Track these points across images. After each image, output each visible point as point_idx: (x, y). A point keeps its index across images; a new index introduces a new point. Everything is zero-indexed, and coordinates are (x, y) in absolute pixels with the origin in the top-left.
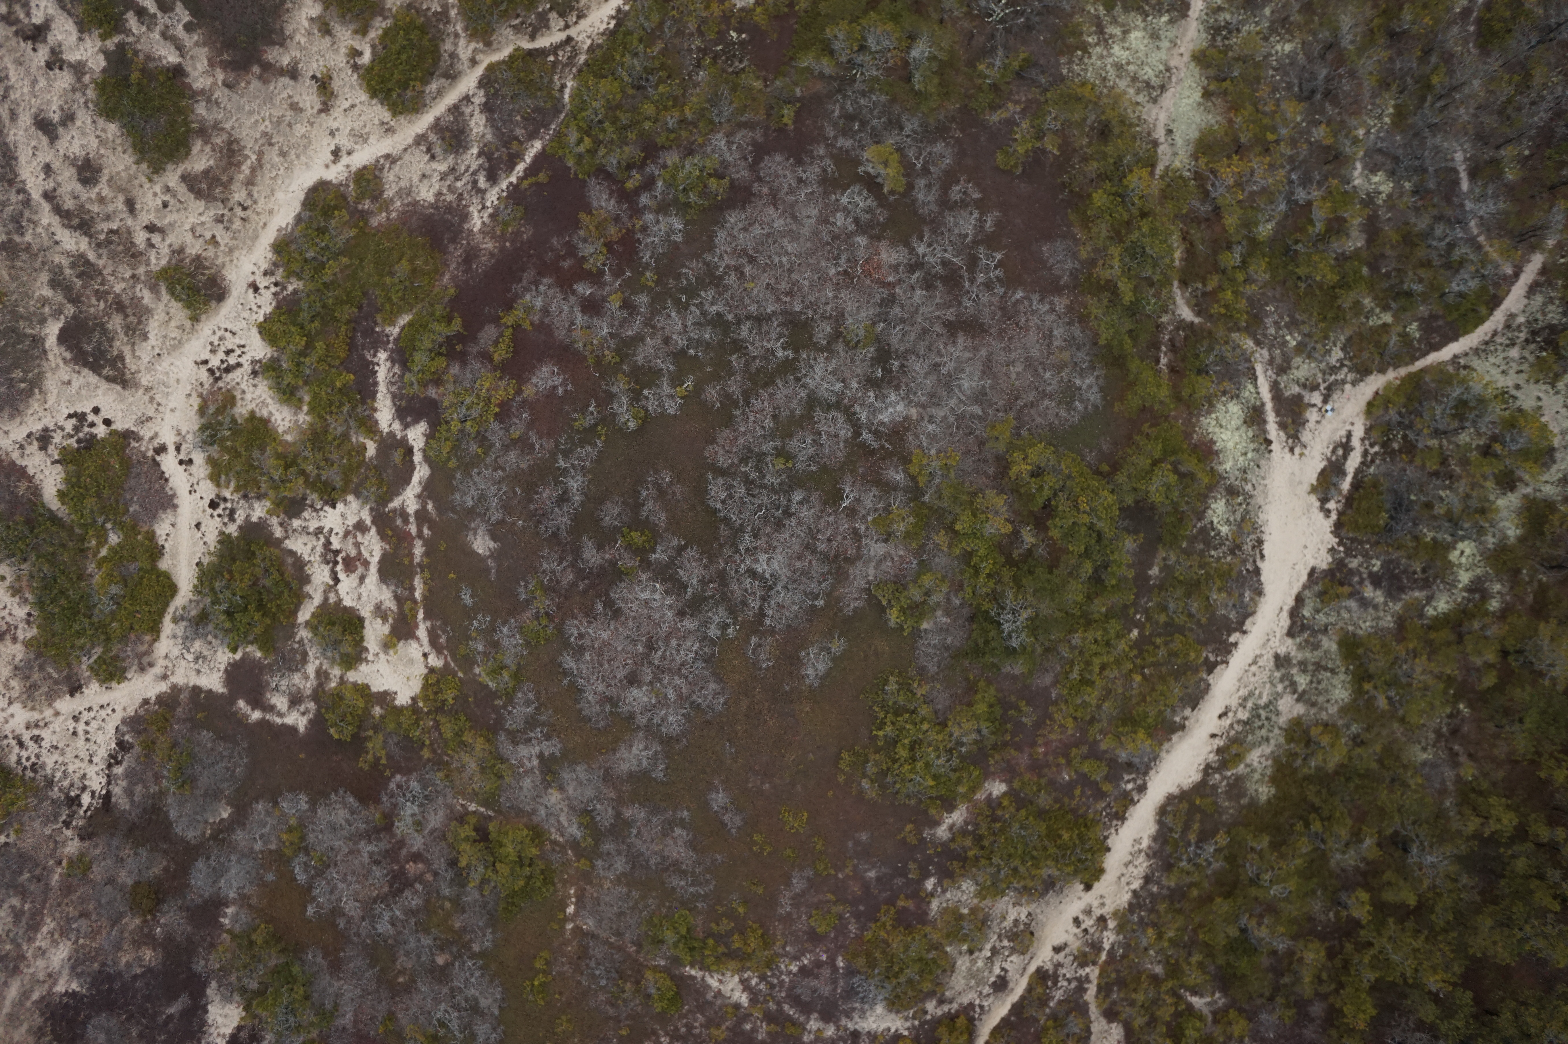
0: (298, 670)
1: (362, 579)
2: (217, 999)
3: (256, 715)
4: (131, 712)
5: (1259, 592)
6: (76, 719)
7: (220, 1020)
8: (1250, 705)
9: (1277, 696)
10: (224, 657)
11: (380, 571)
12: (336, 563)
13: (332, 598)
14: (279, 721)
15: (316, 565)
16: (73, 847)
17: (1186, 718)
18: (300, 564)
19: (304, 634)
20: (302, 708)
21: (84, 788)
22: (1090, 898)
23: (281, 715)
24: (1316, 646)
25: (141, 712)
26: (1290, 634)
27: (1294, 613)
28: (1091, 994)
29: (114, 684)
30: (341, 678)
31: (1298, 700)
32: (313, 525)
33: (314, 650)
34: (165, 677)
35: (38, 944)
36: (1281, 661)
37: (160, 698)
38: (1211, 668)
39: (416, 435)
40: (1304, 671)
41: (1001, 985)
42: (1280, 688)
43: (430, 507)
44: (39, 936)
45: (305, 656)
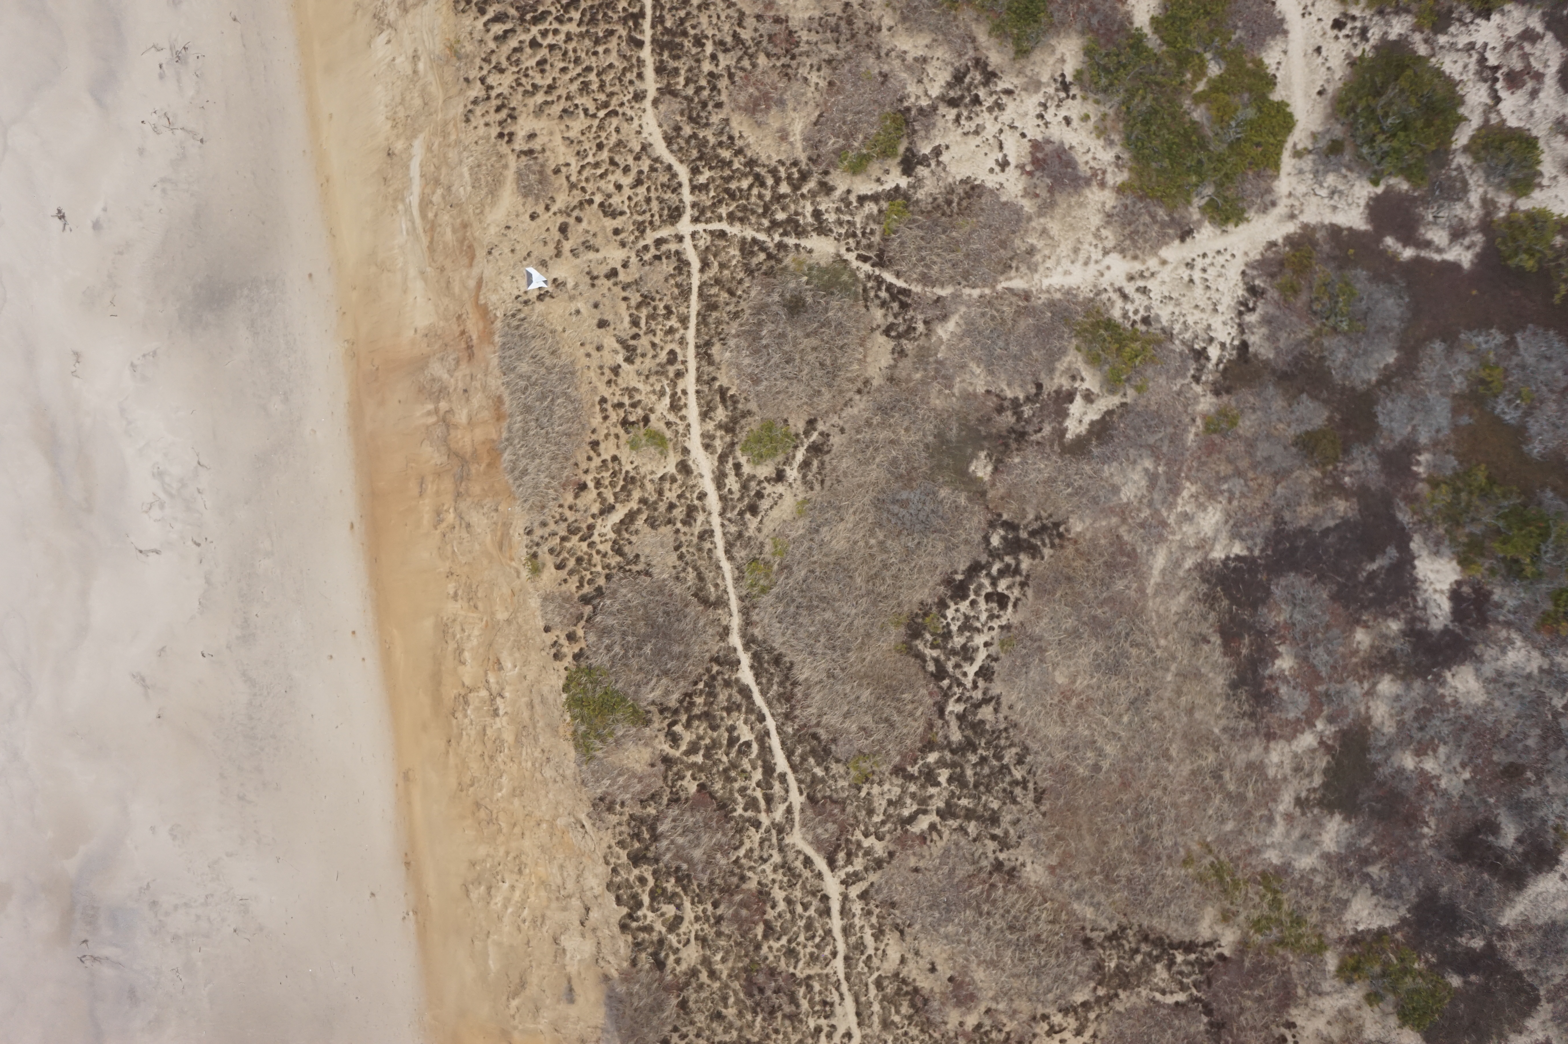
0: (1459, 199)
1: (1532, 94)
2: (1424, 553)
3: (1408, 253)
4: (1255, 255)
6: (1190, 265)
7: (1432, 576)
10: (1363, 191)
12: (1495, 80)
13: (1494, 120)
14: (1437, 257)
15: (1470, 84)
16: (1206, 403)
18: (1451, 84)
19: (1462, 160)
20: (1467, 241)
21: (1211, 340)
23: (1439, 250)
25: (1270, 254)
29: (1230, 227)
30: (1511, 206)
32: (1464, 40)
33: (1475, 177)
34: (1292, 217)
35: (1179, 509)
37: (1289, 239)
44: (1180, 501)
45: (1465, 183)
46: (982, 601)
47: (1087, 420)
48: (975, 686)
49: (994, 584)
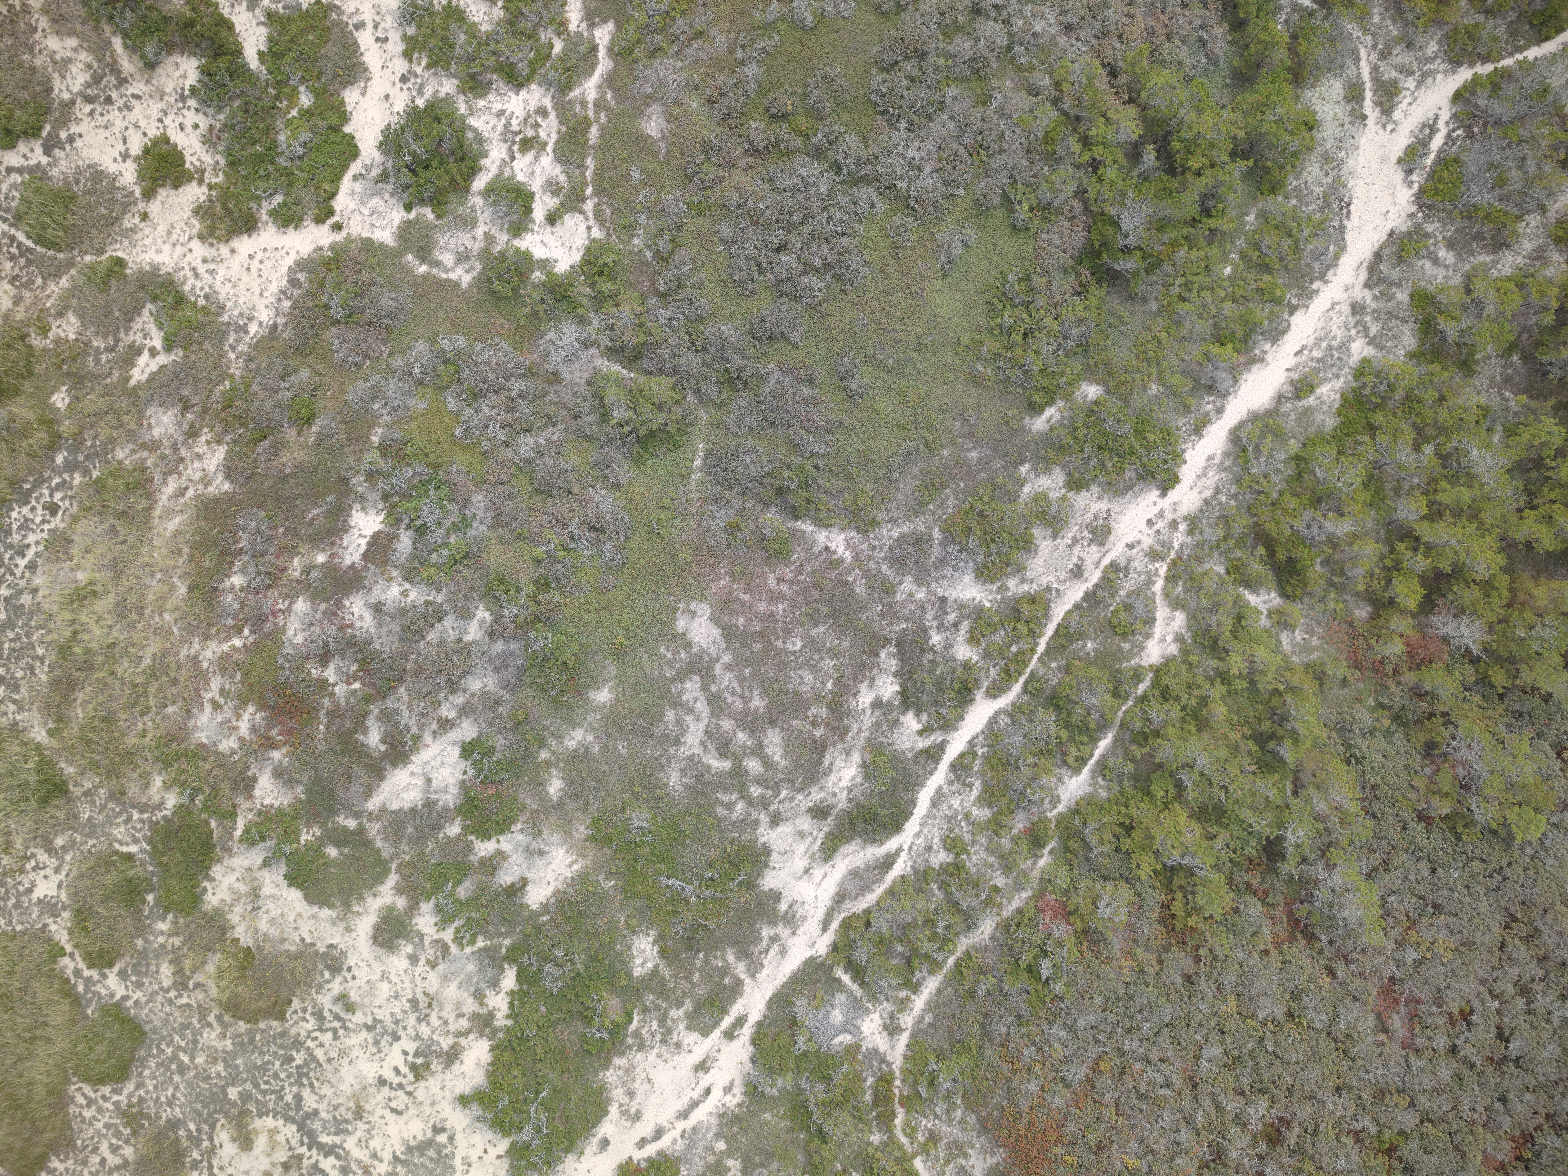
0: (467, 231)
1: (537, 157)
2: (360, 508)
3: (423, 269)
4: (304, 255)
5: (1342, 248)
6: (251, 257)
7: (361, 524)
8: (1324, 344)
9: (1350, 339)
10: (398, 216)
11: (555, 150)
12: (514, 142)
13: (507, 173)
14: (444, 276)
15: (495, 142)
17: (1265, 352)
18: (480, 140)
19: (477, 201)
20: (468, 266)
21: (251, 319)
22: (1165, 503)
23: (446, 270)
24: (1390, 298)
25: (314, 256)
26: (1367, 286)
27: (1373, 268)
28: (1159, 585)
29: (290, 229)
30: (507, 243)
31: (1369, 344)
32: (497, 107)
33: (484, 216)
34: (340, 229)
36: (1357, 308)
37: (333, 247)
38: (1293, 310)
39: (603, 35)
40: (1377, 319)
41: (1078, 572)
42: (1353, 332)
43: (609, 96)
45: (475, 220)
46: (40, 508)
47: (148, 371)
48: (22, 577)
49: (51, 496)
